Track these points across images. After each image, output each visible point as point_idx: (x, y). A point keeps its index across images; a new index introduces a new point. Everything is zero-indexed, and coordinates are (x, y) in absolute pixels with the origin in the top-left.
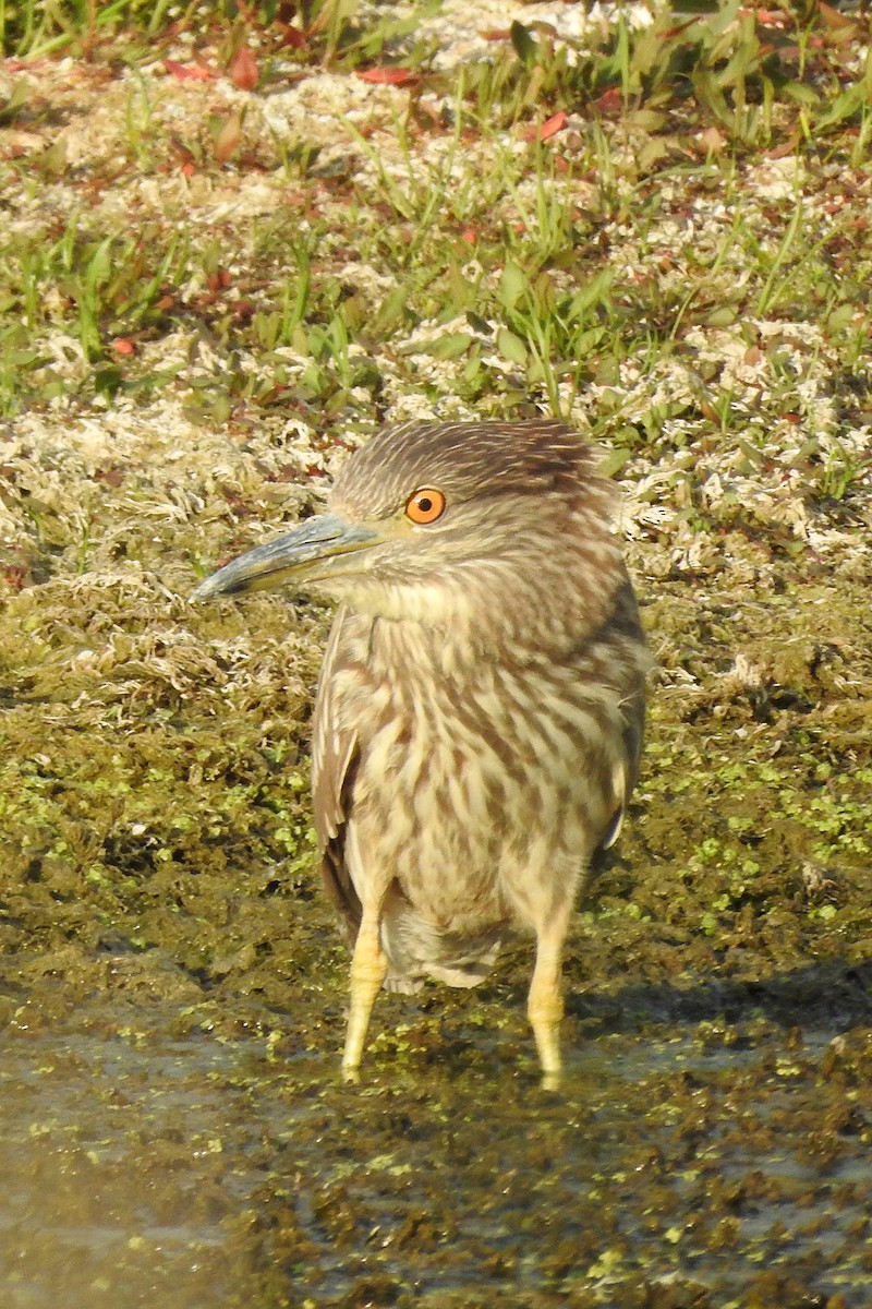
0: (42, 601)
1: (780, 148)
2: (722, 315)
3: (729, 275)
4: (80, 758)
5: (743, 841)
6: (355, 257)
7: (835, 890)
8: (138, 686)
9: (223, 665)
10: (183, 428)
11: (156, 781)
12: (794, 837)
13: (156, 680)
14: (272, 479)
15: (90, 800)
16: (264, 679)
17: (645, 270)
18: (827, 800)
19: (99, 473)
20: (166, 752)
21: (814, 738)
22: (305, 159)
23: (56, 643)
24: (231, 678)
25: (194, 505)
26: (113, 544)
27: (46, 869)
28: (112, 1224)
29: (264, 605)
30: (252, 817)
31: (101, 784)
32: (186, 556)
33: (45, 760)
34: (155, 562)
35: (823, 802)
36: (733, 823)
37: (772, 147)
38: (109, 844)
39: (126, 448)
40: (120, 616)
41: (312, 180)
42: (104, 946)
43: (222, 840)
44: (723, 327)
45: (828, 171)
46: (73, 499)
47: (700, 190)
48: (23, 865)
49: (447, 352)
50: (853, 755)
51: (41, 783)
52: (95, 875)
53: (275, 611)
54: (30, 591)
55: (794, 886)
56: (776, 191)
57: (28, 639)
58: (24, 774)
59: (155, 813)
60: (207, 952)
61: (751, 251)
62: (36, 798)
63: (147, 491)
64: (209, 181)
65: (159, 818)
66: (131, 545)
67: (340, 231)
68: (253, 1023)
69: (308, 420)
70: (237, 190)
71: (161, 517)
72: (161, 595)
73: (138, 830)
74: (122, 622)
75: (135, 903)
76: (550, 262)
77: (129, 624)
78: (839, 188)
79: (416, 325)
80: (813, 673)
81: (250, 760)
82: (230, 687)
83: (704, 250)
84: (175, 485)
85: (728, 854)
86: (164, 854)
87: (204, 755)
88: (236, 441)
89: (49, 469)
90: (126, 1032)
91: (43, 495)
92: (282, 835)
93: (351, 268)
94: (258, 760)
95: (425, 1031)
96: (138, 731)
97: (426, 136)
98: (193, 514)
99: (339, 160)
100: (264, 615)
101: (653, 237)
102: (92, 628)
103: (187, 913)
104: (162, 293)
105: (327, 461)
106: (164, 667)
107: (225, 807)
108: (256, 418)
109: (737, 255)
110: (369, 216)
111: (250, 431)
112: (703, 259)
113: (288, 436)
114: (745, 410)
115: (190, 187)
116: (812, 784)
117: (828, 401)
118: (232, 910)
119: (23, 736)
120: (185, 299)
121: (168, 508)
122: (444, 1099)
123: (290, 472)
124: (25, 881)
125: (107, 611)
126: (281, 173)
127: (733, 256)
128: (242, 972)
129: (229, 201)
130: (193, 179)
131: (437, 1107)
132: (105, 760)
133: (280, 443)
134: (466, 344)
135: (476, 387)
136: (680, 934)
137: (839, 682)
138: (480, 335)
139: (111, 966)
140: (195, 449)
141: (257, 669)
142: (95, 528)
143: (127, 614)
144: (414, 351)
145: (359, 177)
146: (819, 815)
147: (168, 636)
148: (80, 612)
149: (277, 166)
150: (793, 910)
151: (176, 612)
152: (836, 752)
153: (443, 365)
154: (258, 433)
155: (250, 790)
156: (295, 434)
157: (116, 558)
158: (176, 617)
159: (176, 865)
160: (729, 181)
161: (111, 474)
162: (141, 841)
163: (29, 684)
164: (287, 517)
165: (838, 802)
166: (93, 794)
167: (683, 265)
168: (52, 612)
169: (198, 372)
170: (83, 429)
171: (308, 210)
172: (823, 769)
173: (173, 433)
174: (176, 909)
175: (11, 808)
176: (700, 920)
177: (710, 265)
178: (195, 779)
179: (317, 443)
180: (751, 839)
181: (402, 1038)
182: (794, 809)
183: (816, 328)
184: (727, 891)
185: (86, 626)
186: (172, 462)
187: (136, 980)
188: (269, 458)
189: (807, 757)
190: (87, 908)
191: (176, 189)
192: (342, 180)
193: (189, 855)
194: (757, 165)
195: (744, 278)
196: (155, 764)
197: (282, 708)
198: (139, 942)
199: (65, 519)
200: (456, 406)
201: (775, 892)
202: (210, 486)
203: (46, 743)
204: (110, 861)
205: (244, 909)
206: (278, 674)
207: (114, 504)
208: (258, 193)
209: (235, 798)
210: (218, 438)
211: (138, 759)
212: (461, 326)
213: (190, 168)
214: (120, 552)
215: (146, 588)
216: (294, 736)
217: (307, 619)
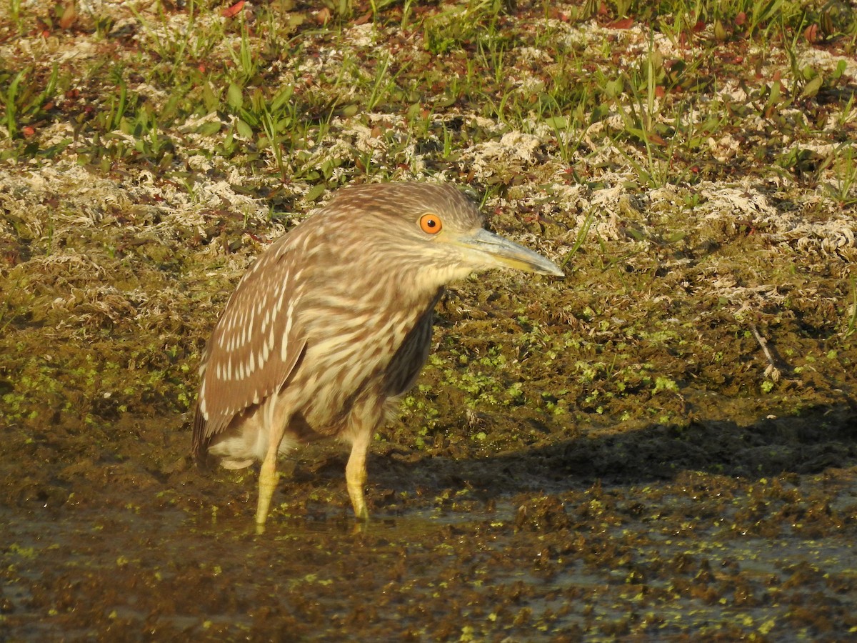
0: (28, 271)
1: (361, 19)
2: (349, 110)
3: (344, 88)
4: (67, 357)
5: (428, 398)
6: (142, 81)
7: (484, 424)
8: (90, 317)
9: (135, 304)
10: (84, 175)
11: (111, 369)
12: (454, 395)
13: (100, 313)
14: (136, 203)
15: (75, 379)
16: (157, 312)
17: (298, 86)
18: (471, 375)
19: (45, 201)
20: (115, 353)
21: (456, 341)
22: (108, 27)
23: (38, 294)
24: (139, 312)
25: (98, 218)
26: (58, 239)
27: (63, 418)
28: (188, 614)
29: (148, 272)
30: (166, 387)
31: (81, 370)
32: (99, 245)
33: (49, 358)
34: (82, 249)
35: (469, 376)
36: (421, 388)
37: (356, 18)
38: (94, 403)
39: (56, 185)
40: (71, 278)
41: (113, 39)
42: (102, 459)
43: (152, 400)
44: (351, 116)
45: (390, 31)
46: (33, 215)
47: (322, 42)
48: (50, 415)
49: (208, 132)
50: (478, 351)
51: (50, 370)
52: (89, 420)
53: (155, 275)
54: (21, 266)
55: (461, 422)
56: (363, 42)
57: (22, 291)
58: (41, 365)
59: (114, 386)
60: (159, 462)
61: (355, 75)
62: (48, 379)
63: (72, 210)
64: (57, 40)
65: (116, 389)
66: (69, 239)
67: (131, 66)
68: (198, 501)
69: (152, 170)
70: (73, 45)
71: (80, 224)
72: (92, 267)
73: (107, 395)
74: (72, 282)
75: (113, 436)
76: (250, 82)
77: (77, 283)
78: (397, 40)
79: (187, 117)
80: (444, 305)
81: (160, 356)
82: (139, 317)
83: (328, 74)
84: (86, 207)
85: (420, 405)
86: (123, 408)
87: (135, 354)
88: (116, 182)
89: (19, 198)
90: (130, 506)
91: (18, 213)
92: (182, 397)
93: (141, 87)
94: (165, 357)
95: (297, 507)
96: (95, 342)
97: (169, 14)
98: (98, 222)
99: (123, 28)
100: (149, 277)
101: (301, 68)
102: (57, 285)
103: (142, 440)
104: (45, 102)
105: (164, 192)
106: (103, 306)
107: (150, 382)
108: (124, 170)
109: (348, 77)
110: (146, 57)
111: (121, 177)
112: (329, 80)
113: (142, 179)
114: (376, 162)
115: (47, 43)
116: (460, 367)
117: (421, 157)
118: (166, 438)
119: (36, 344)
120: (57, 104)
121: (84, 219)
122: (323, 543)
123: (146, 198)
124: (52, 424)
125: (64, 276)
126: (95, 35)
127: (345, 77)
128: (180, 473)
129: (69, 51)
130: (49, 39)
131: (320, 547)
132: (82, 358)
133: (137, 183)
134: (219, 128)
135: (231, 150)
136: (405, 448)
137: (459, 310)
138: (225, 123)
139: (109, 470)
140: (95, 187)
141: (152, 307)
142: (47, 230)
143: (75, 277)
144: (188, 131)
145: (135, 37)
146: (467, 383)
147: (103, 289)
148: (50, 276)
149: (93, 32)
150: (463, 435)
151: (101, 276)
152: (468, 349)
153: (206, 139)
154: (126, 178)
155: (162, 373)
156: (145, 178)
157: (61, 247)
158: (102, 279)
159: (129, 414)
160: (336, 36)
161: (52, 200)
162: (109, 401)
163: (30, 315)
164: (146, 223)
165: (476, 376)
166: (78, 376)
167: (319, 83)
168: (35, 277)
169: (79, 144)
170: (31, 177)
171: (112, 54)
172: (463, 358)
173: (80, 178)
174: (137, 438)
175: (35, 384)
176: (415, 441)
177: (334, 83)
178: (132, 368)
179: (157, 183)
180: (432, 397)
181: (286, 511)
182: (453, 380)
183: (399, 117)
184: (427, 425)
185: (53, 284)
186: (82, 194)
187: (124, 477)
188: (134, 190)
189: (454, 351)
190: (88, 438)
191: (39, 45)
192: (128, 38)
193: (135, 409)
194: (349, 28)
195: (353, 90)
196: (109, 359)
197: (169, 328)
198: (120, 456)
199: (29, 226)
200: (220, 162)
201: (451, 425)
202: (104, 206)
203: (49, 348)
204: (95, 412)
205: (173, 438)
206: (164, 309)
207: (55, 217)
208: (84, 46)
209: (155, 377)
210: (106, 181)
211: (100, 357)
212: (213, 117)
213: (47, 33)
214: (63, 243)
215: (84, 264)
216: (181, 344)
217: (172, 279)
